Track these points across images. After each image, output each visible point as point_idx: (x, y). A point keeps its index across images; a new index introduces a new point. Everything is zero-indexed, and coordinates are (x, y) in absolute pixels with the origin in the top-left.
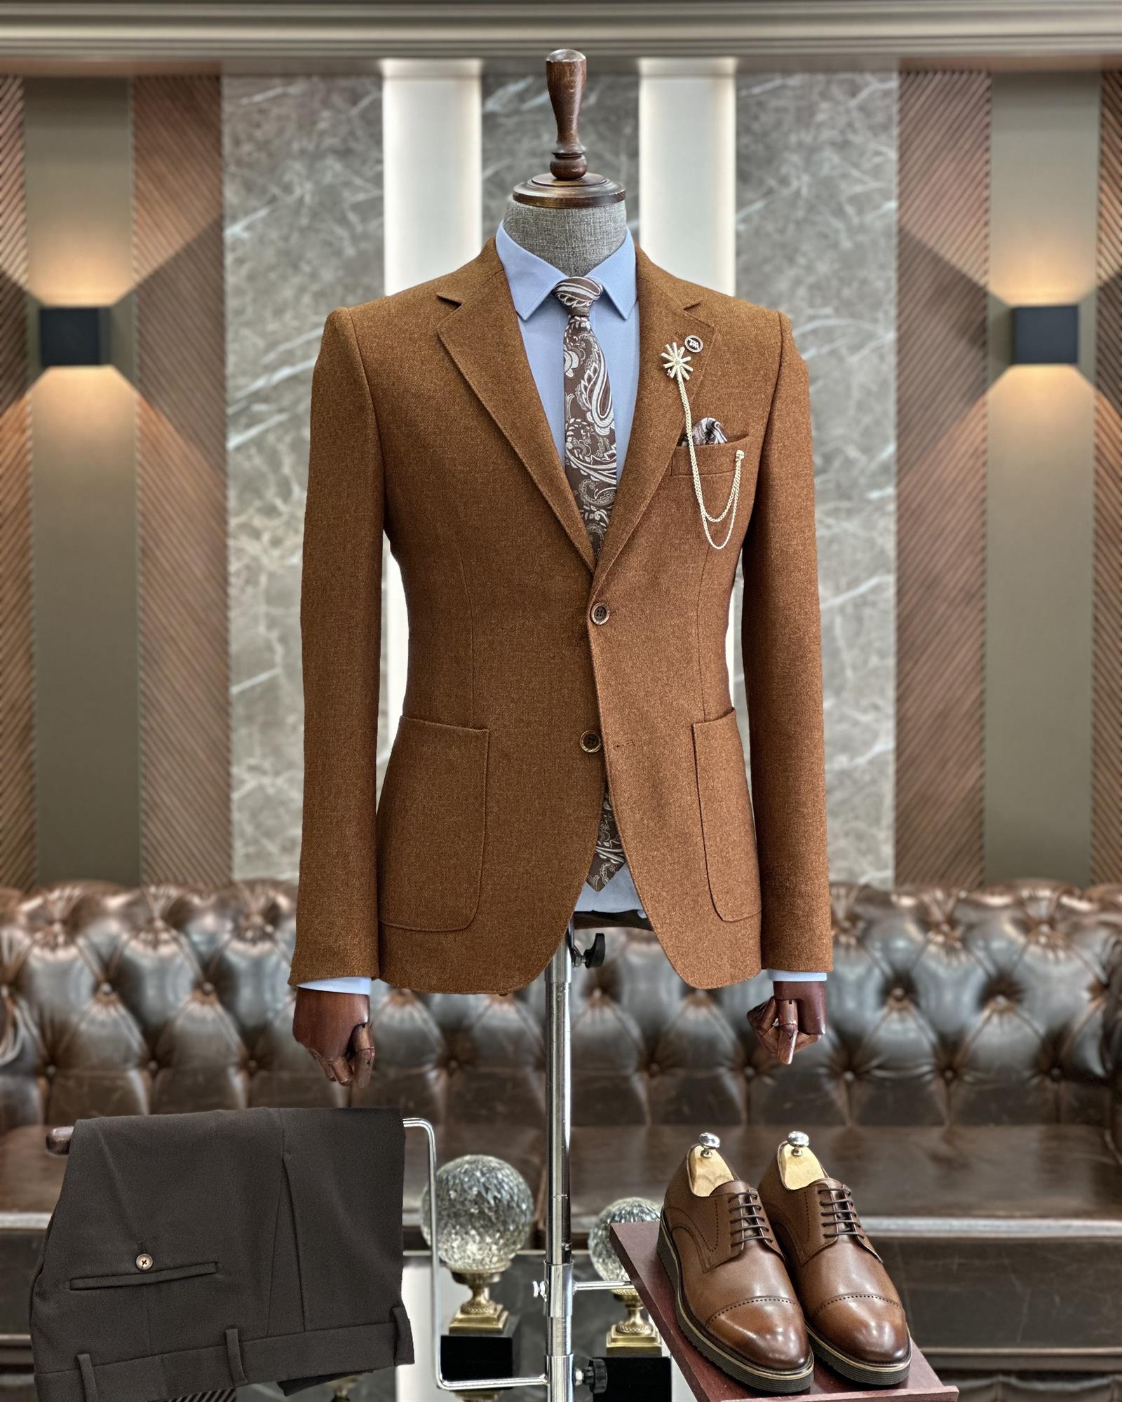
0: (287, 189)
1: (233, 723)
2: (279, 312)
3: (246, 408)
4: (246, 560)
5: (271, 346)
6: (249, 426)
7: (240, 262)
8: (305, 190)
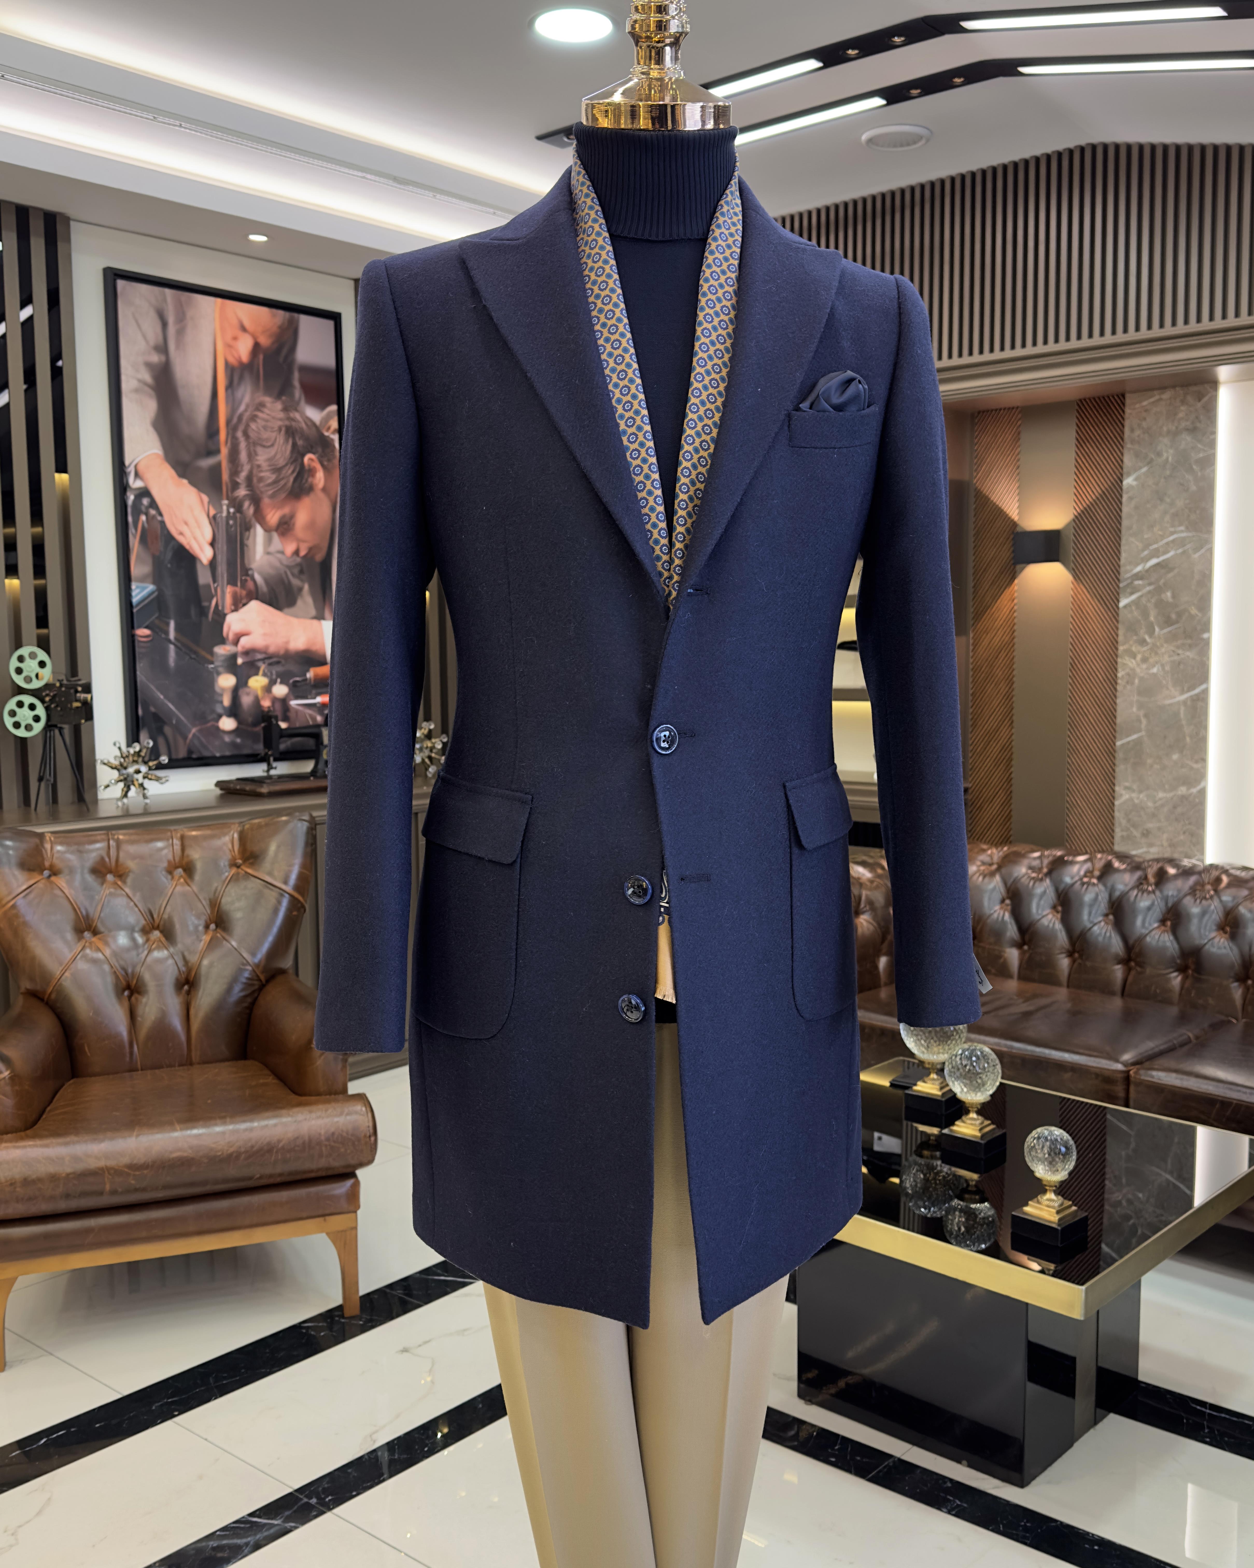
0: (1159, 454)
1: (1117, 762)
2: (1151, 527)
3: (1132, 583)
4: (1127, 670)
5: (1146, 547)
6: (1132, 593)
7: (1131, 499)
8: (1169, 455)
